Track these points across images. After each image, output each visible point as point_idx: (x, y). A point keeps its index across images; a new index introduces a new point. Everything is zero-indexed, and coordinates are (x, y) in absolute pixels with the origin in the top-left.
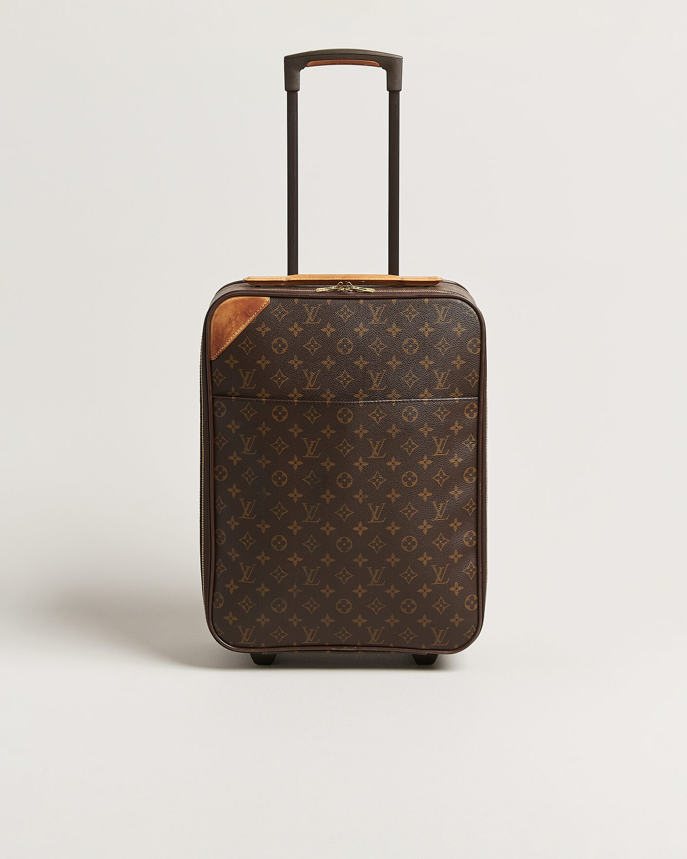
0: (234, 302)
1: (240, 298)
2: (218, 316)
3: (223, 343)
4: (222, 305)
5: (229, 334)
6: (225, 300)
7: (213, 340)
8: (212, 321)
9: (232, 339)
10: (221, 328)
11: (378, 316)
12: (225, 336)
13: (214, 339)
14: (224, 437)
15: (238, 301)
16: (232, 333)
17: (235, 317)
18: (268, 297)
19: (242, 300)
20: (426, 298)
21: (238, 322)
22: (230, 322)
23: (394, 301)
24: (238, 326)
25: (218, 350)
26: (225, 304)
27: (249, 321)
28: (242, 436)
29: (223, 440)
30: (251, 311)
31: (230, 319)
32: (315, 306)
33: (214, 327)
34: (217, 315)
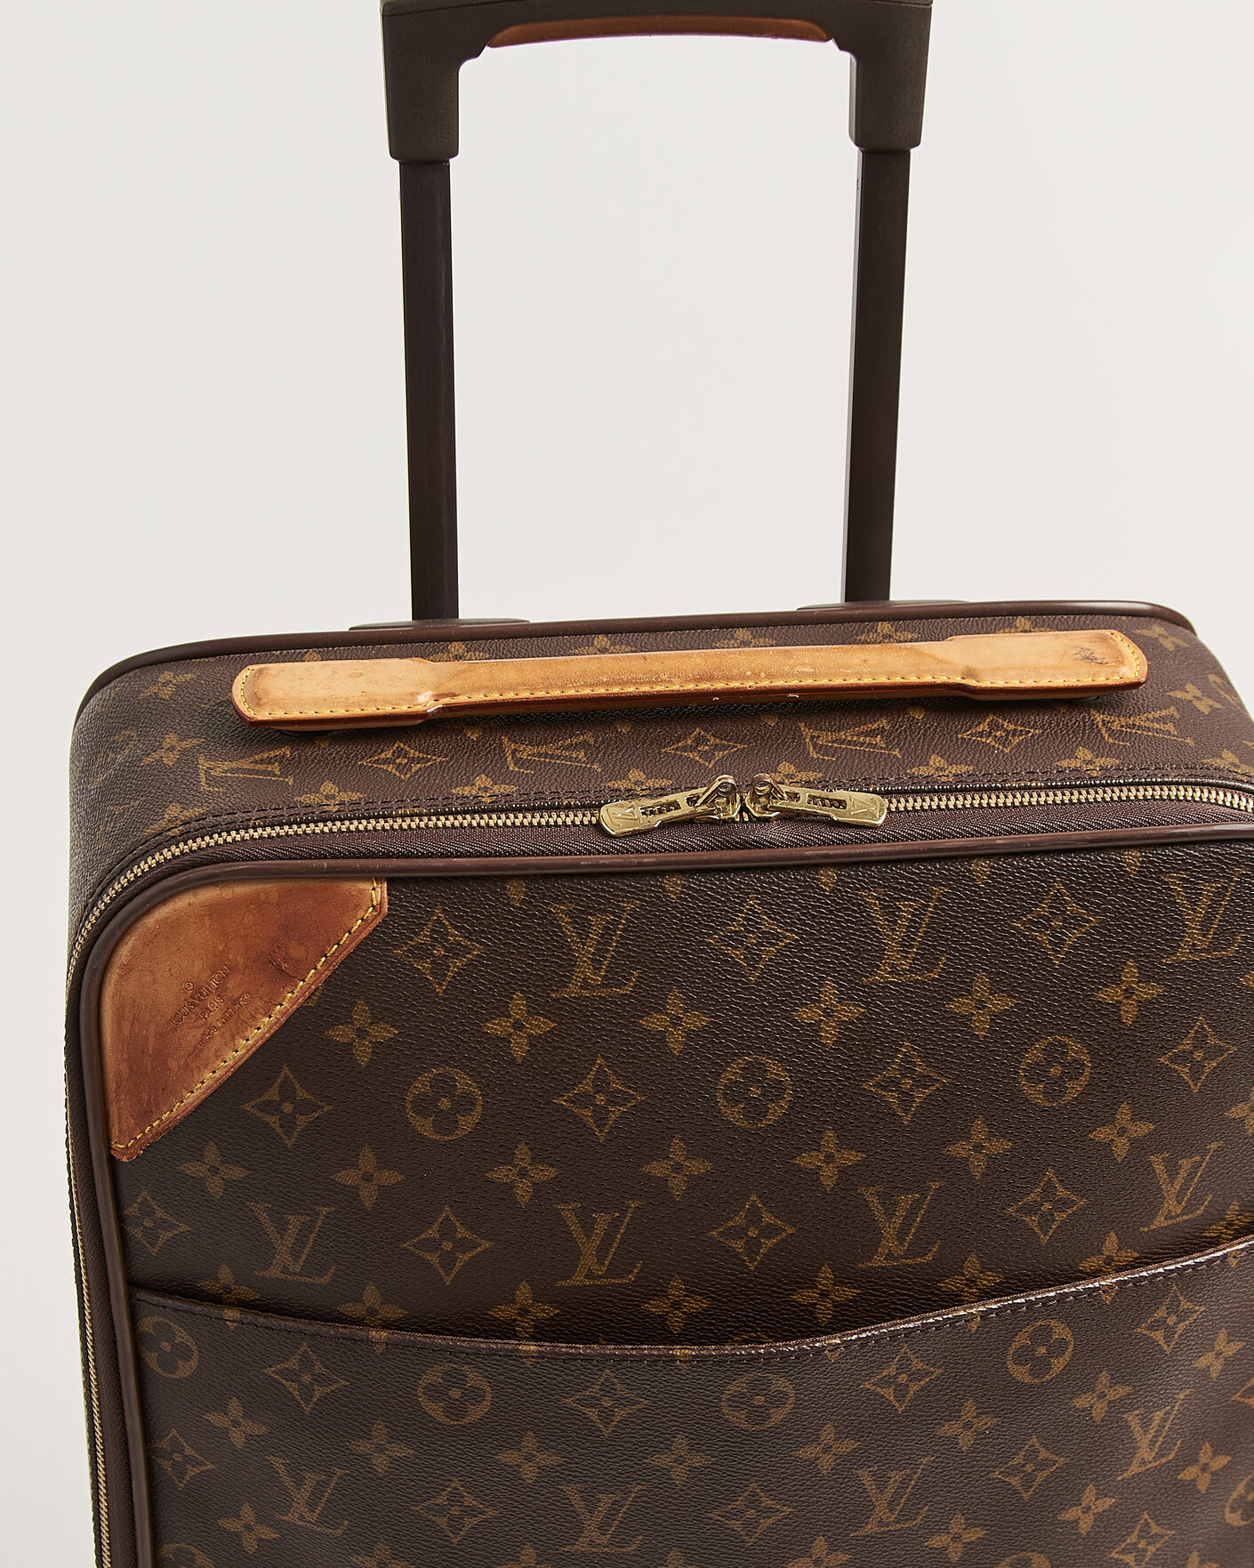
0: (215, 911)
1: (241, 890)
2: (133, 975)
3: (166, 1090)
4: (151, 921)
5: (197, 1056)
6: (164, 902)
7: (119, 1074)
8: (109, 991)
9: (209, 1079)
10: (152, 1028)
11: (905, 945)
12: (173, 1064)
13: (124, 1068)
14: (194, 1449)
15: (232, 905)
16: (209, 1052)
17: (223, 980)
18: (379, 880)
19: (248, 901)
20: (1129, 847)
21: (235, 1002)
22: (197, 998)
23: (982, 867)
24: (236, 1021)
25: (145, 1115)
26: (165, 921)
27: (289, 1000)
28: (279, 1464)
29: (188, 1459)
30: (297, 951)
31: (197, 990)
32: (604, 911)
33: (119, 1020)
34: (127, 969)
